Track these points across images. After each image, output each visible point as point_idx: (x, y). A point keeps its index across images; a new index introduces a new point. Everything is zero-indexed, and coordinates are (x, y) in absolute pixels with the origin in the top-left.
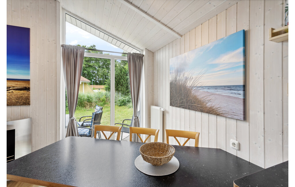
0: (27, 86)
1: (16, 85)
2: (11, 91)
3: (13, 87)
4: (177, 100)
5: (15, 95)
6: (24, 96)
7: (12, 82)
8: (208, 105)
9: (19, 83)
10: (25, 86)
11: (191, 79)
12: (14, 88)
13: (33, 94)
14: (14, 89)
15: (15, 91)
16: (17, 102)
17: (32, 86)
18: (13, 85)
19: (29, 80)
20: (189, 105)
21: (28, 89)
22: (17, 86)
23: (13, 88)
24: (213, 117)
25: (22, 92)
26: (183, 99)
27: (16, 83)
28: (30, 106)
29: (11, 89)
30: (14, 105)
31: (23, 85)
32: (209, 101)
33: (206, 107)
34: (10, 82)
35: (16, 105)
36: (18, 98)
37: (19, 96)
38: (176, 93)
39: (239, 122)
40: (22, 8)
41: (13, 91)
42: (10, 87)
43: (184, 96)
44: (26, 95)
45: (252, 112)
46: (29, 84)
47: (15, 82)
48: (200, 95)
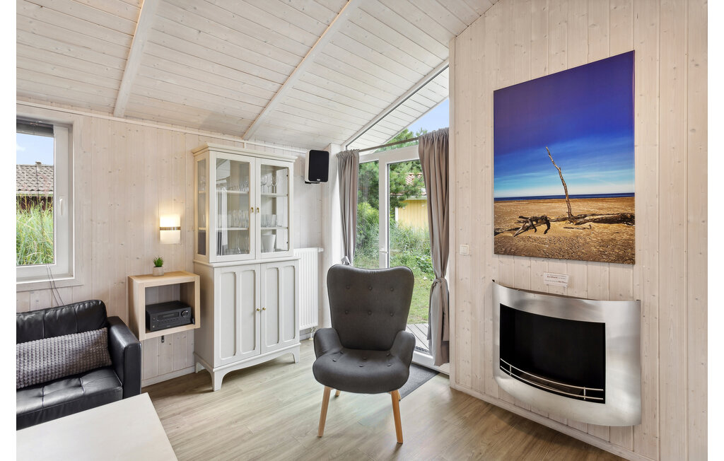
0: (627, 211)
1: (599, 209)
2: (588, 224)
3: (593, 215)
5: (596, 236)
6: (618, 238)
7: (590, 203)
9: (605, 205)
10: (622, 211)
12: (595, 217)
13: (643, 233)
14: (594, 221)
15: (596, 224)
16: (602, 253)
17: (640, 211)
18: (593, 211)
19: (632, 195)
21: (628, 219)
22: (602, 212)
23: (592, 217)
25: (614, 227)
27: (600, 204)
28: (635, 266)
29: (588, 221)
30: (594, 261)
31: (617, 208)
34: (586, 203)
35: (599, 261)
36: (604, 243)
37: (605, 238)
41: (591, 223)
42: (585, 216)
44: (625, 236)
46: (633, 206)
47: (596, 201)
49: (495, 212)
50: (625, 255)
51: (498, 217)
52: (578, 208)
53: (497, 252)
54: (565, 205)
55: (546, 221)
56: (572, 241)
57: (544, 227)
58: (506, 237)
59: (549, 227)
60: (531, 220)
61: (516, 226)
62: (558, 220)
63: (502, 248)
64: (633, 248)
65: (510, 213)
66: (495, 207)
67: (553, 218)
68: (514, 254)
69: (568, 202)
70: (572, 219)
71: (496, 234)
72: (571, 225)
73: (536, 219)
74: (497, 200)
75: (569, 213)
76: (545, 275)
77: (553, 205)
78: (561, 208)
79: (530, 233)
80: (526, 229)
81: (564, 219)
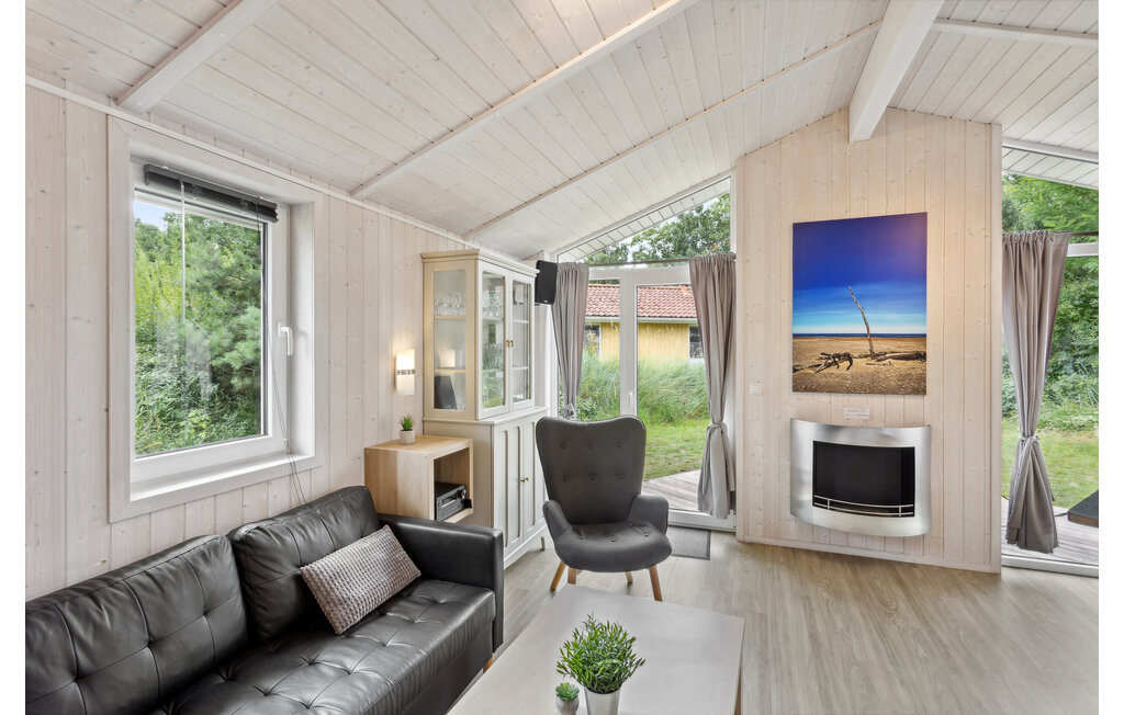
0: (920, 349)
1: (898, 347)
2: (888, 360)
3: (892, 352)
5: (895, 371)
6: (913, 373)
7: (890, 342)
9: (903, 344)
10: (917, 350)
12: (895, 355)
13: (932, 368)
14: (893, 358)
15: (895, 361)
16: (900, 387)
17: (931, 349)
18: (893, 349)
19: (925, 336)
21: (921, 357)
22: (900, 350)
23: (891, 355)
25: (910, 363)
27: (899, 343)
28: (926, 397)
29: (888, 358)
30: (893, 393)
31: (911, 347)
34: (886, 342)
35: (897, 394)
36: (902, 378)
37: (903, 373)
40: (908, 169)
41: (891, 360)
42: (886, 353)
44: (919, 371)
46: (925, 345)
47: (895, 340)
49: (794, 349)
50: (918, 387)
51: (797, 354)
52: (879, 346)
53: (796, 389)
54: (867, 343)
55: (848, 357)
56: (874, 377)
57: (847, 363)
58: (806, 374)
59: (851, 364)
60: (834, 357)
61: (817, 362)
62: (860, 357)
63: (801, 384)
64: (925, 382)
65: (811, 350)
66: (794, 343)
67: (855, 355)
68: (815, 390)
69: (870, 340)
70: (874, 356)
71: (795, 371)
72: (873, 361)
73: (838, 356)
74: (796, 336)
75: (871, 351)
76: (846, 409)
77: (856, 342)
78: (864, 346)
79: (833, 369)
80: (829, 365)
81: (866, 356)
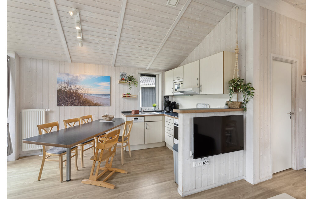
4: (68, 102)
8: (94, 102)
11: (82, 90)
20: (80, 104)
24: (96, 107)
26: (74, 101)
32: (95, 100)
33: (94, 103)
38: (66, 97)
39: (108, 107)
43: (76, 99)
45: (112, 103)
48: (89, 98)
